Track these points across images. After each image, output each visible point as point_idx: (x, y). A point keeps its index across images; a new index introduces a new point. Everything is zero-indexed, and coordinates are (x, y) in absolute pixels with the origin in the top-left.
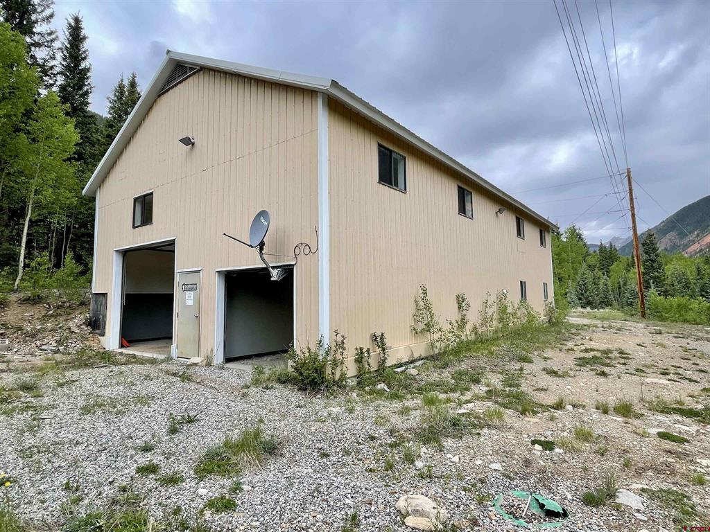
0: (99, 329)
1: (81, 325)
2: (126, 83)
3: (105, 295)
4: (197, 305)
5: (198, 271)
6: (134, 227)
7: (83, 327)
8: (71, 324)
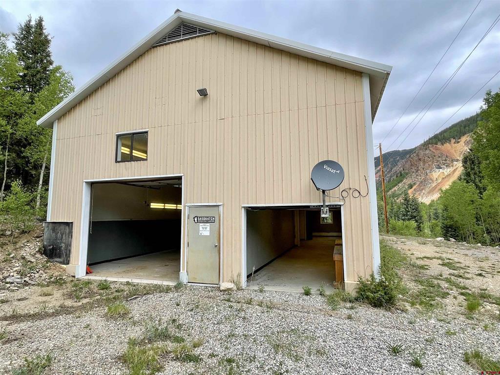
0: (60, 257)
1: (35, 254)
2: (33, 23)
3: (69, 225)
4: (216, 235)
5: (218, 206)
6: (116, 161)
7: (38, 255)
8: (23, 253)
